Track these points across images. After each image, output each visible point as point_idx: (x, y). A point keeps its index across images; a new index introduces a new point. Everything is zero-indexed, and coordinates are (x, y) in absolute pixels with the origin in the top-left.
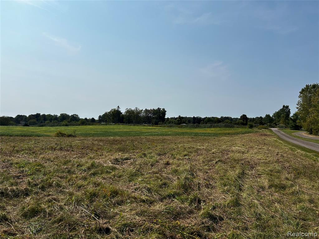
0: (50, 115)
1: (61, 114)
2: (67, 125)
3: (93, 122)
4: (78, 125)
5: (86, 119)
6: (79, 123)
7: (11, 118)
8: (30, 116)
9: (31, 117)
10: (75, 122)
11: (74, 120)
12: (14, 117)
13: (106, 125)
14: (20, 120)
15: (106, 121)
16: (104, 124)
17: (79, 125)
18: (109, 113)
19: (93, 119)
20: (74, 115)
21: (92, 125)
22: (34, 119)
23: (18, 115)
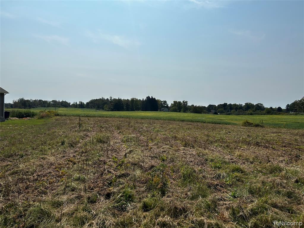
0: (235, 104)
1: (245, 104)
2: (251, 114)
3: (279, 111)
4: (263, 114)
5: (271, 108)
6: (264, 112)
7: (205, 107)
8: (218, 105)
9: (220, 106)
10: (260, 111)
11: (258, 109)
12: (206, 107)
13: (296, 115)
14: (211, 109)
15: (296, 111)
16: (293, 114)
17: (265, 114)
18: (301, 101)
19: (280, 109)
20: (259, 104)
21: (279, 114)
22: (222, 108)
23: (210, 105)
